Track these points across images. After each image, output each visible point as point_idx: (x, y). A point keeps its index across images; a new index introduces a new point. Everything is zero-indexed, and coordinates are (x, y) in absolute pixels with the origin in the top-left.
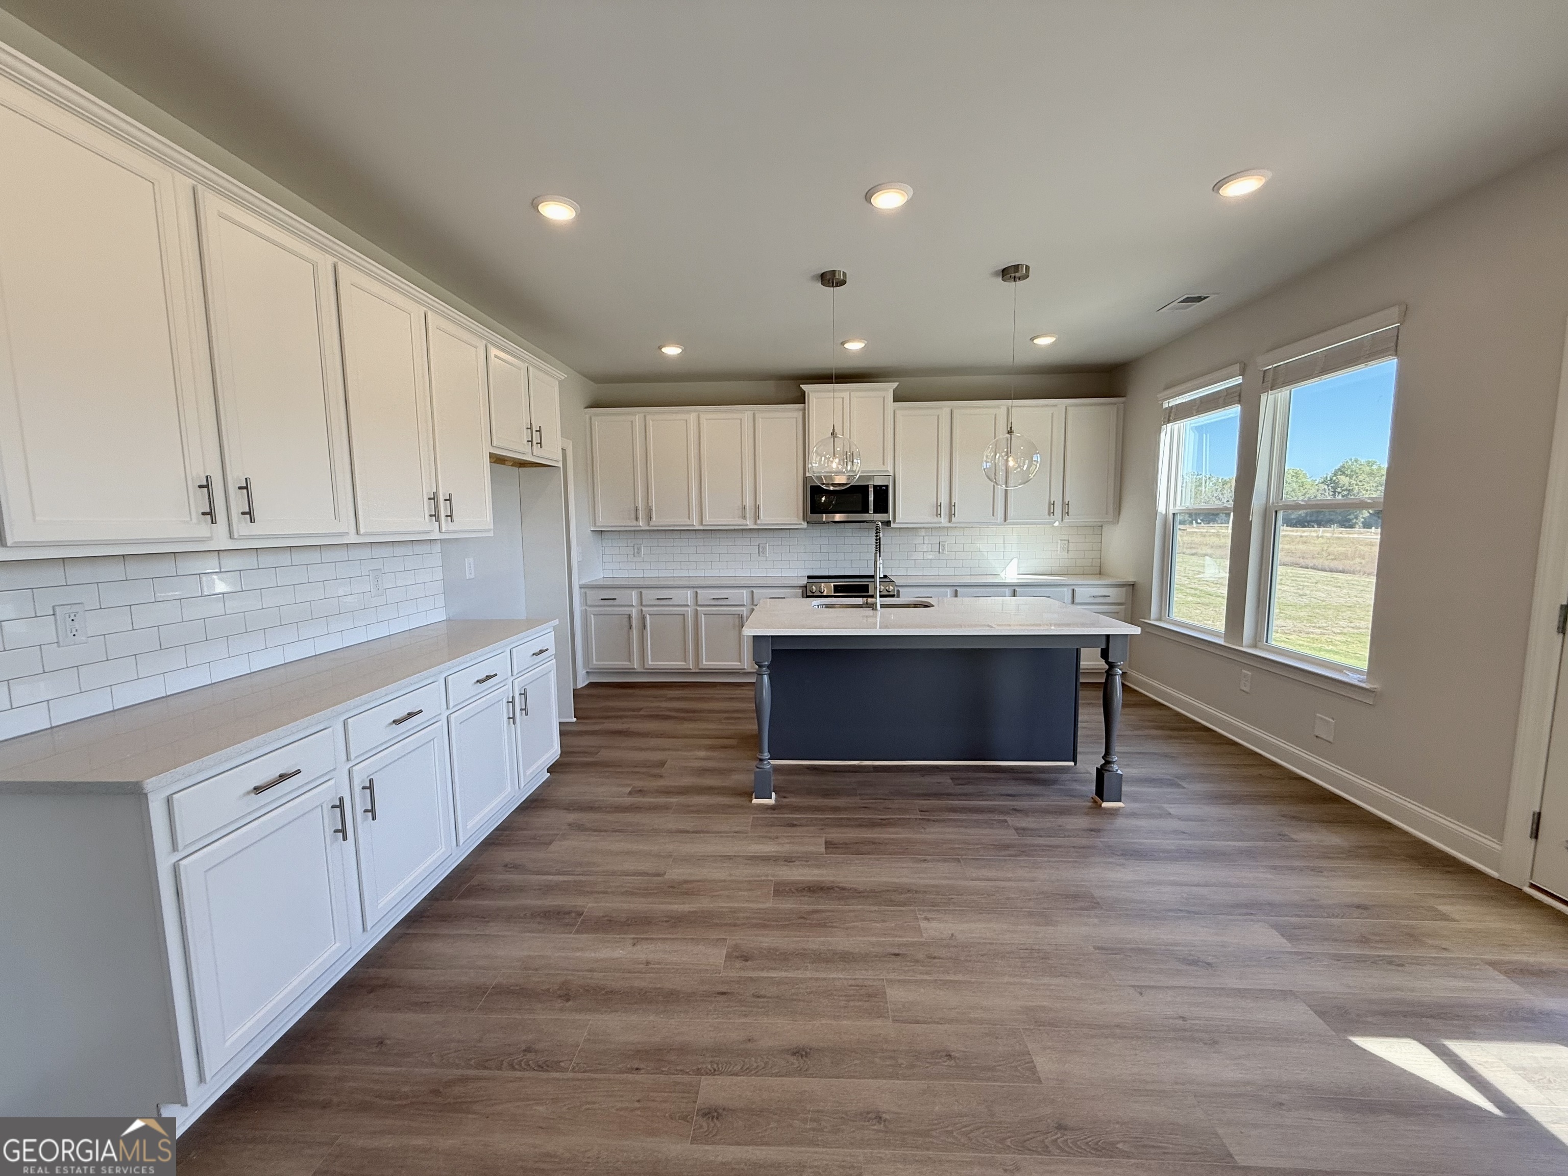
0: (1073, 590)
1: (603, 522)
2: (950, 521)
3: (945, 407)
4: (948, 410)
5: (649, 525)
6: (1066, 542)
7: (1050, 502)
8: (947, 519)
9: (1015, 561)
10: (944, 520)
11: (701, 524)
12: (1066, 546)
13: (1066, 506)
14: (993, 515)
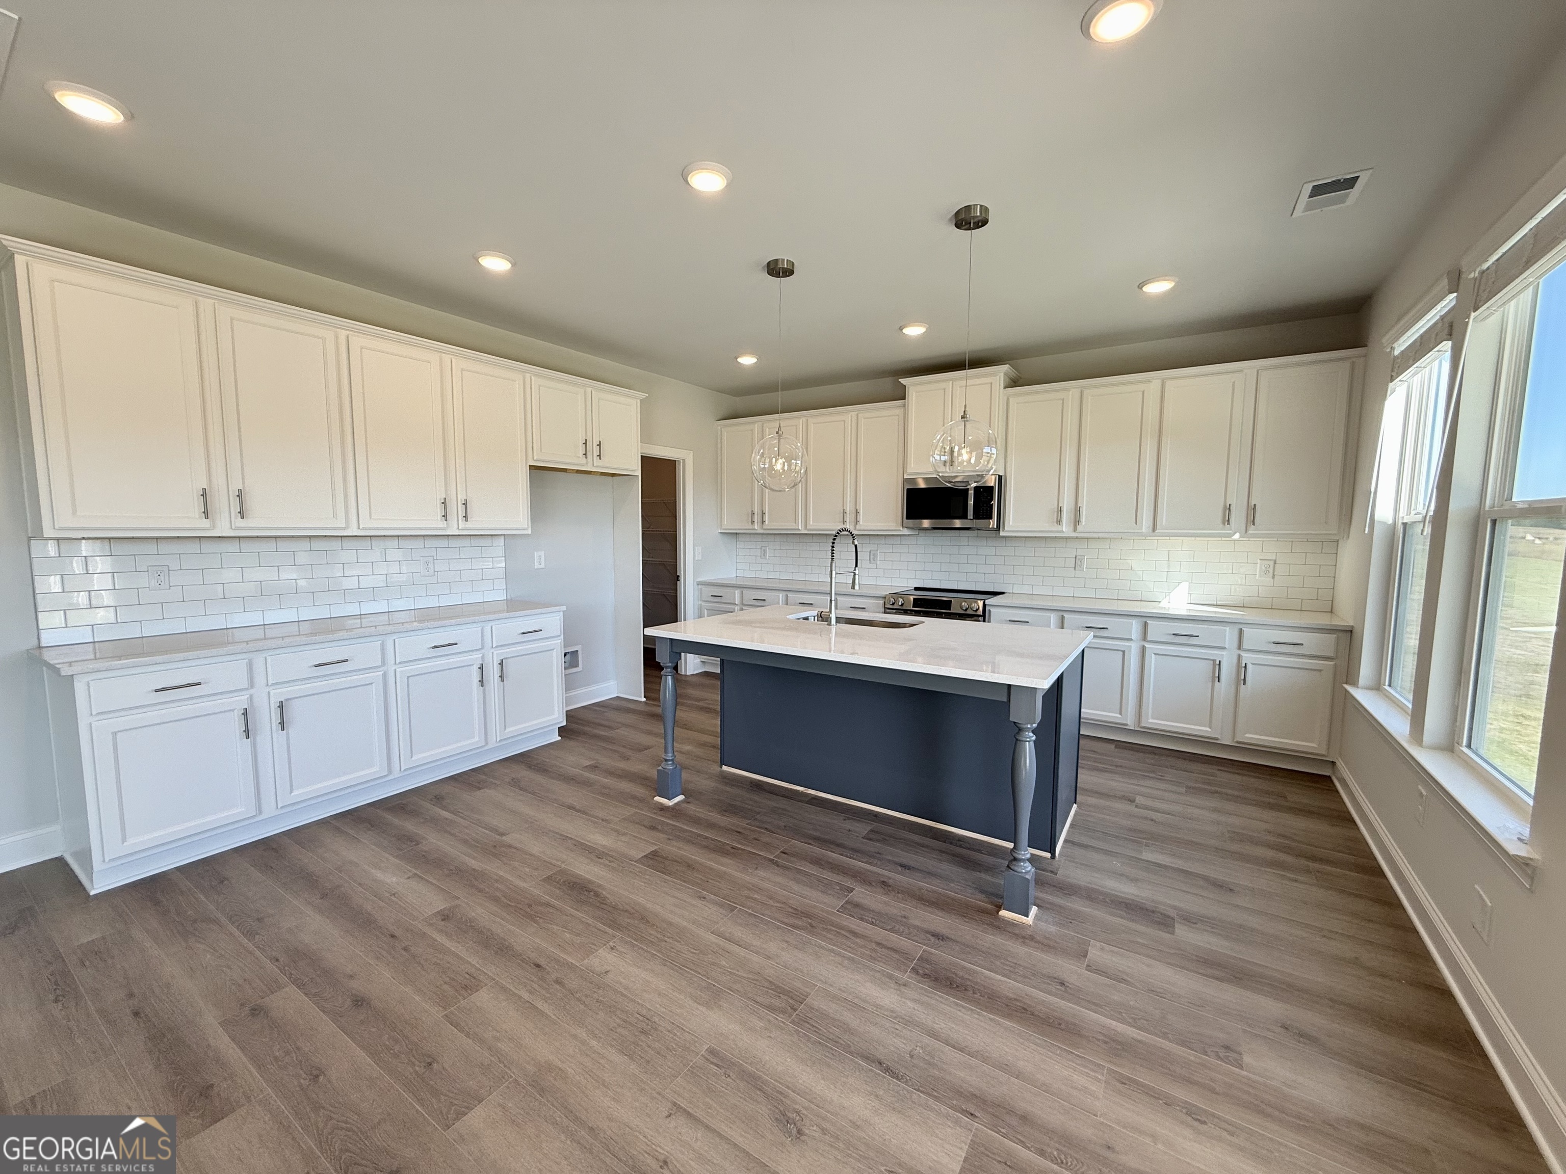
0: (1241, 631)
1: (729, 524)
2: (1075, 530)
3: (1074, 386)
4: (1077, 392)
5: (762, 528)
6: (1272, 563)
7: (1225, 506)
8: (1072, 528)
9: (1185, 586)
10: (1066, 529)
11: (806, 528)
12: (1271, 570)
13: (1252, 511)
14: (1136, 523)
